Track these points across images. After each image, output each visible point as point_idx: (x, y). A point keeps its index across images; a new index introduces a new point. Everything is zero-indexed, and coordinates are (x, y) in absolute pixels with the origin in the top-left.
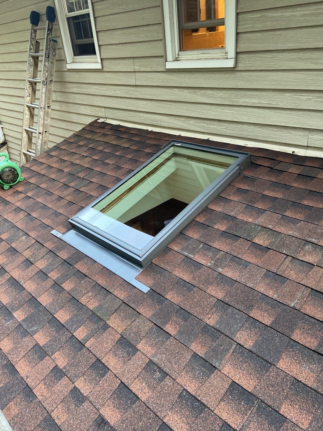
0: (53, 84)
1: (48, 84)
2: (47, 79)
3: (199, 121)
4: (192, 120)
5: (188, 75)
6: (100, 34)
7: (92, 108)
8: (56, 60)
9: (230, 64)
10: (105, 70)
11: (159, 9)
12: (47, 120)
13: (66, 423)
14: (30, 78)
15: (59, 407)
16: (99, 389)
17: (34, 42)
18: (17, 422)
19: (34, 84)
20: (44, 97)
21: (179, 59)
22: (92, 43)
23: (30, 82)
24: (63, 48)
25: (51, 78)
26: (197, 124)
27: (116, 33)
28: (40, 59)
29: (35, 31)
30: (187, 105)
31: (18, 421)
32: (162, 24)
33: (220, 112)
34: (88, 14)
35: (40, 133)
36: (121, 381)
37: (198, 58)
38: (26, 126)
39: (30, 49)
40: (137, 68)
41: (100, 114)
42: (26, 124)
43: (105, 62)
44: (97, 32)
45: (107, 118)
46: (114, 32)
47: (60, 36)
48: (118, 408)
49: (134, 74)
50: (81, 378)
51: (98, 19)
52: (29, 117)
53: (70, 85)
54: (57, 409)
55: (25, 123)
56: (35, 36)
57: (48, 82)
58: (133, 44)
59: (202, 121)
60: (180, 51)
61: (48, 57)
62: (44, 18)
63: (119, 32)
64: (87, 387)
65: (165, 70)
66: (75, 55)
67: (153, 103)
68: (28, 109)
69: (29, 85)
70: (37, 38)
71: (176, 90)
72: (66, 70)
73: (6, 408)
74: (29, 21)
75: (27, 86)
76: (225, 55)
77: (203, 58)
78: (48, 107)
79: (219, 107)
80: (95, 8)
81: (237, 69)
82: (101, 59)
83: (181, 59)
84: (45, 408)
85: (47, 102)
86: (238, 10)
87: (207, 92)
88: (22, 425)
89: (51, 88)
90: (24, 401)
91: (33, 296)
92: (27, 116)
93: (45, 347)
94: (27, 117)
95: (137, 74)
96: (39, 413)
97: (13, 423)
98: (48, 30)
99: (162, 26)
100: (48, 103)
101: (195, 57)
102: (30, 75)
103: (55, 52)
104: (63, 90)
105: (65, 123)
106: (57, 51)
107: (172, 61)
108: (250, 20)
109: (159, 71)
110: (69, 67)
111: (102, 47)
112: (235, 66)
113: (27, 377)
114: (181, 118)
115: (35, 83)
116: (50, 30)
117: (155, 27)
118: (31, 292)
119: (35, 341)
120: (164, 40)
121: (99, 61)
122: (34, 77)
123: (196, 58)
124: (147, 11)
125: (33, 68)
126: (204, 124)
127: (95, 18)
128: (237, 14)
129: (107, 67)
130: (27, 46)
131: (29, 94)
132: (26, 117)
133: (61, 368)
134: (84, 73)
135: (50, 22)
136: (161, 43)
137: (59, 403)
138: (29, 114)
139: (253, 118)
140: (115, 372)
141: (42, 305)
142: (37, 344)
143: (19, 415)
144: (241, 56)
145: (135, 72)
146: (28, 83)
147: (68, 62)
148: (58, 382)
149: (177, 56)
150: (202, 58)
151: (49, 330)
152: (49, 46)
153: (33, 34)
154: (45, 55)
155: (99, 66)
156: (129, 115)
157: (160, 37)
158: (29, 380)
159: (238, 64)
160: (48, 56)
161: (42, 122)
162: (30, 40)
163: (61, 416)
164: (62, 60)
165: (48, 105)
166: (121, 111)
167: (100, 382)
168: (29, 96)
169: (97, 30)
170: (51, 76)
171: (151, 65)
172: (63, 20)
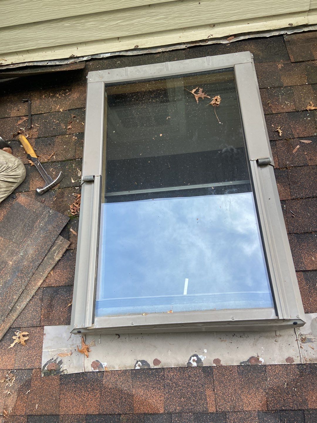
3: (105, 18)
4: (91, 20)
26: (103, 25)
59: (112, 16)
126: (119, 22)
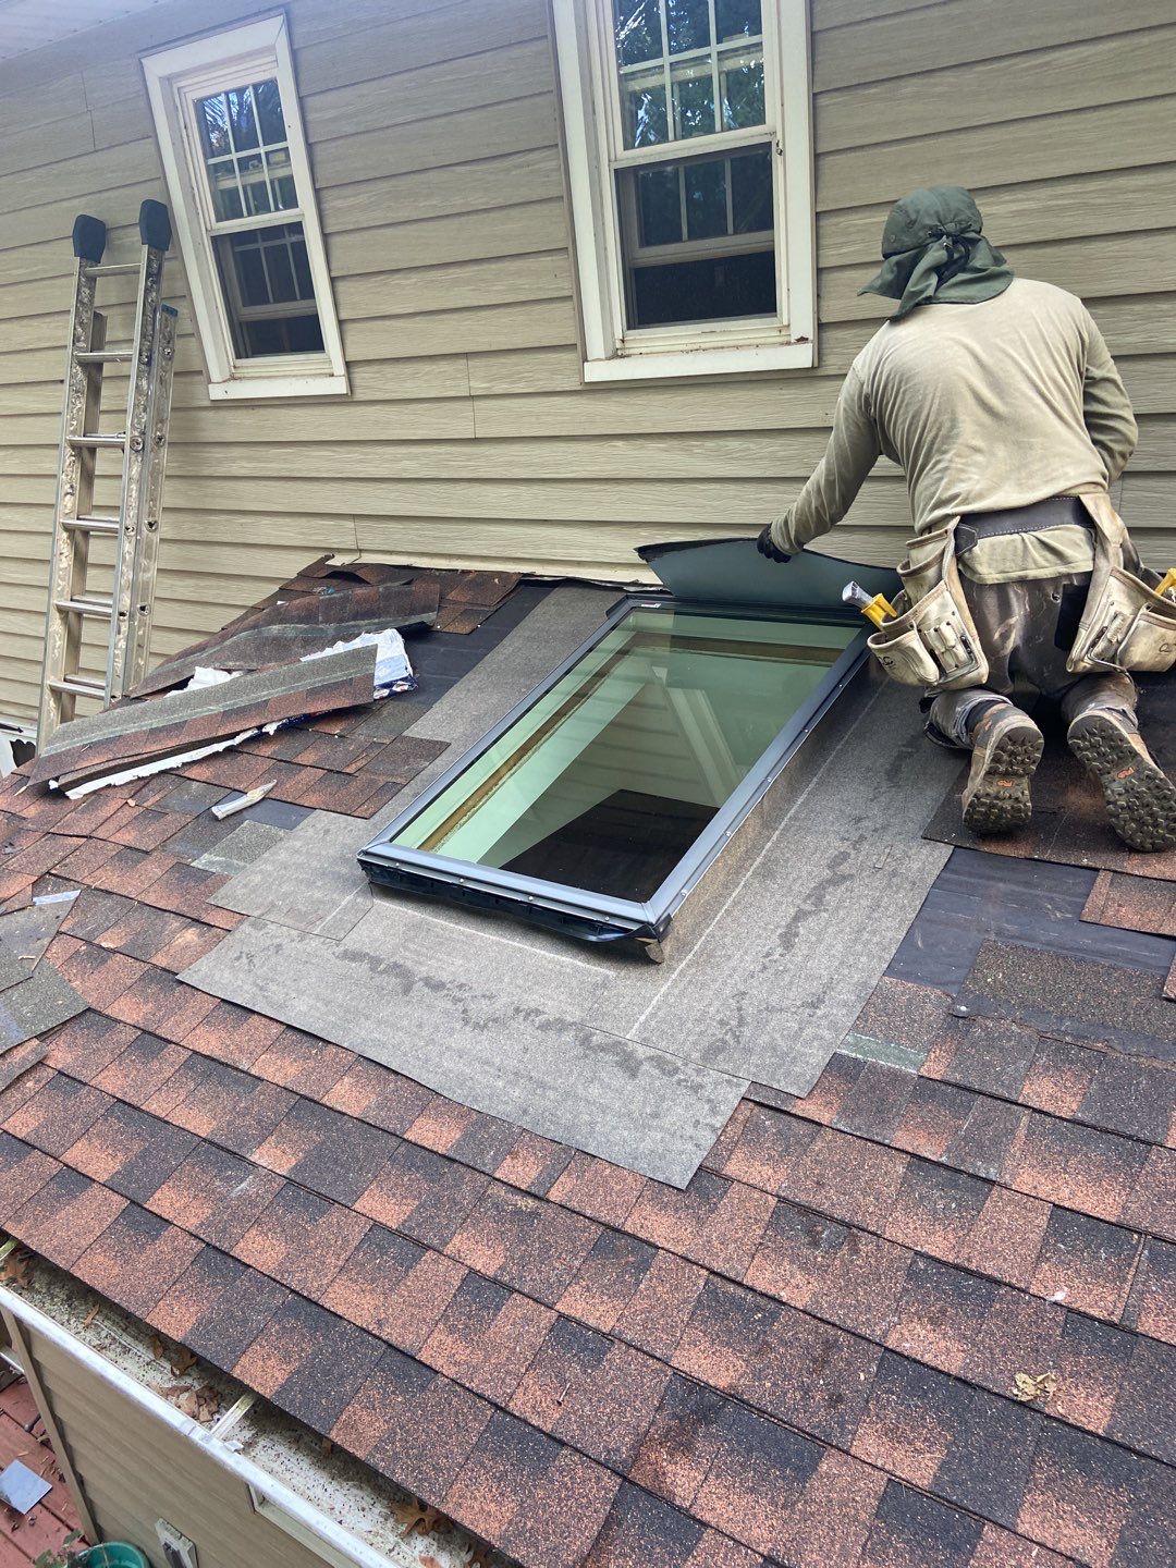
0: (165, 451)
1: (148, 449)
2: (144, 433)
5: (662, 397)
6: (341, 286)
7: (304, 521)
8: (176, 374)
9: (802, 357)
10: (360, 395)
11: (558, 209)
12: (146, 570)
13: (570, 1419)
14: (74, 433)
15: (528, 1381)
16: (645, 1304)
17: (87, 317)
18: (395, 1453)
19: (86, 454)
20: (134, 494)
21: (627, 352)
22: (310, 313)
23: (75, 446)
24: (195, 334)
25: (161, 431)
27: (408, 282)
28: (107, 369)
29: (92, 280)
30: (659, 487)
31: (398, 1450)
32: (569, 249)
33: (767, 502)
34: (297, 228)
35: (122, 614)
36: (707, 1269)
37: (690, 347)
38: (61, 595)
39: (76, 339)
40: (479, 386)
41: (334, 542)
42: (63, 590)
43: (360, 374)
44: (333, 280)
45: (361, 551)
46: (396, 280)
47: (187, 296)
48: (728, 1344)
49: (469, 403)
50: (570, 1289)
51: (335, 241)
52: (71, 563)
53: (218, 453)
54: (521, 1389)
55: (59, 585)
56: (92, 296)
57: (150, 442)
58: (466, 315)
60: (629, 328)
61: (149, 364)
62: (135, 235)
63: (414, 278)
64: (601, 1309)
65: (579, 388)
66: (238, 356)
67: (536, 489)
68: (68, 538)
69: (71, 455)
70: (98, 302)
71: (620, 443)
72: (207, 403)
73: (339, 1425)
74: (68, 247)
75: (65, 462)
76: (778, 334)
77: (707, 345)
78: (151, 525)
79: (769, 486)
80: (325, 206)
81: (822, 372)
82: (348, 365)
83: (632, 351)
84: (480, 1396)
85: (146, 509)
86: (819, 205)
87: (728, 443)
88: (419, 1457)
89: (158, 464)
90: (393, 1392)
91: (301, 1095)
92: (65, 561)
93: (410, 1229)
94: (64, 565)
95: (479, 404)
96: (463, 1414)
97: (383, 1460)
98: (149, 275)
99: (571, 259)
100: (151, 514)
101: (682, 344)
102: (75, 423)
103: (171, 345)
104: (192, 470)
105: (191, 582)
106: (179, 344)
107: (603, 357)
108: (859, 231)
109: (559, 389)
110: (217, 393)
111: (348, 327)
112: (816, 365)
113: (380, 1323)
114: (639, 530)
115: (92, 450)
116: (154, 275)
117: (546, 260)
118: (289, 1086)
119: (363, 1218)
120: (575, 298)
121: (340, 369)
122: (90, 427)
123: (684, 348)
124: (513, 212)
125: (83, 400)
127: (325, 237)
128: (818, 216)
129: (367, 388)
130: (65, 329)
131: (72, 487)
132: (62, 566)
133: (490, 1273)
134: (276, 410)
135: (154, 250)
136: (567, 306)
137: (523, 1370)
138: (72, 556)
139: (879, 510)
140: (680, 1250)
141: (344, 1114)
142: (377, 1226)
143: (396, 1433)
144: (832, 335)
145: (472, 398)
146: (69, 451)
147: (215, 376)
148: (495, 1315)
149: (618, 345)
150: (703, 346)
151: (403, 1180)
152: (150, 328)
153: (83, 289)
154: (140, 355)
155: (339, 386)
156: (450, 535)
157: (563, 289)
158: (389, 1331)
159: (824, 358)
160: (150, 358)
161: (131, 577)
162: (73, 310)
163: (543, 1404)
164: (196, 373)
165: (151, 520)
166: (416, 526)
167: (642, 1286)
168: (72, 494)
169: (333, 275)
170: (159, 425)
171: (531, 374)
172: (197, 245)
